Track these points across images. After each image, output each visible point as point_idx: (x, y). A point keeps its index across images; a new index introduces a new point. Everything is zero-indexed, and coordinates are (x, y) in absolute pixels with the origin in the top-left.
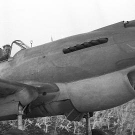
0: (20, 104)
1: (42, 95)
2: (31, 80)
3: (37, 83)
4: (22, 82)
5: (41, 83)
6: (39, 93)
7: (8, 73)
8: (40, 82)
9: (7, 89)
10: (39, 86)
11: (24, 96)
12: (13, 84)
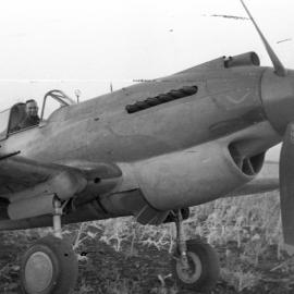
0: (56, 197)
1: (92, 182)
2: (77, 158)
3: (87, 163)
4: (62, 163)
5: (92, 164)
6: (88, 180)
7: (38, 148)
8: (89, 160)
9: (35, 174)
10: (89, 169)
11: (63, 184)
12: (43, 166)
